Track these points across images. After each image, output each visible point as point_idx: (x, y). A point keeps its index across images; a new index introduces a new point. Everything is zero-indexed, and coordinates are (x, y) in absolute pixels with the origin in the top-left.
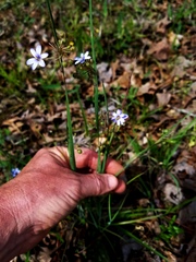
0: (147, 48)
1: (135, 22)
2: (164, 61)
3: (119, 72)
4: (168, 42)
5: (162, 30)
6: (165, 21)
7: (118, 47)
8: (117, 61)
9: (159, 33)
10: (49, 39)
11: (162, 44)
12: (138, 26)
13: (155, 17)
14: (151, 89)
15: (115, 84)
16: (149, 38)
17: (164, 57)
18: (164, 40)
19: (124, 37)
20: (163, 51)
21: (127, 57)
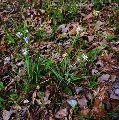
0: (83, 17)
1: (77, 5)
2: (91, 23)
3: (71, 28)
4: (93, 15)
5: (90, 9)
6: (91, 5)
7: (70, 17)
8: (70, 24)
9: (89, 11)
11: (91, 15)
12: (79, 7)
13: (87, 3)
14: (85, 35)
15: (70, 33)
16: (84, 13)
17: (91, 21)
19: (73, 13)
20: (91, 19)
21: (75, 22)
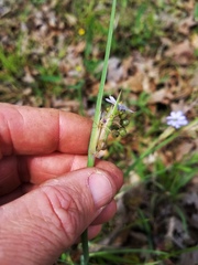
0: (166, 48)
1: (155, 17)
2: (184, 66)
3: (131, 72)
4: (191, 46)
5: (185, 31)
6: (190, 22)
7: (133, 43)
8: (131, 59)
9: (181, 34)
10: (57, 23)
11: (184, 47)
12: (159, 22)
13: (179, 16)
14: (166, 98)
15: (125, 85)
16: (170, 37)
17: (184, 61)
18: (186, 43)
20: (185, 54)
21: (143, 55)
